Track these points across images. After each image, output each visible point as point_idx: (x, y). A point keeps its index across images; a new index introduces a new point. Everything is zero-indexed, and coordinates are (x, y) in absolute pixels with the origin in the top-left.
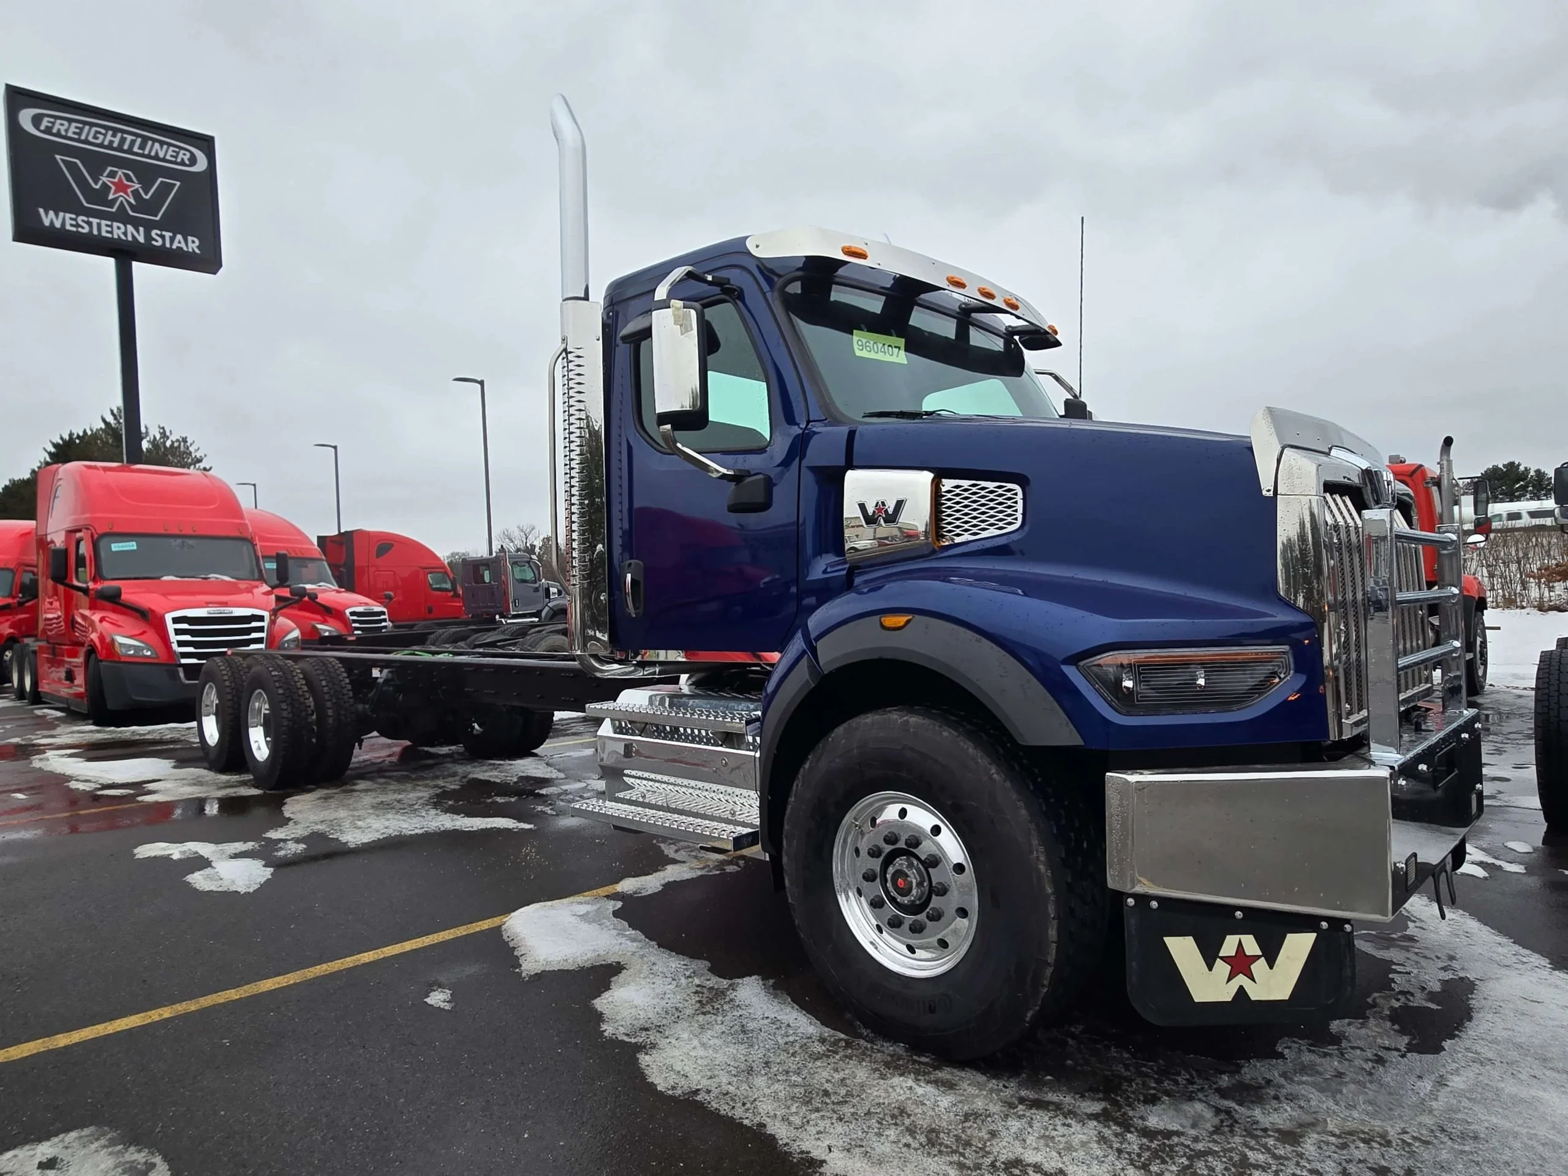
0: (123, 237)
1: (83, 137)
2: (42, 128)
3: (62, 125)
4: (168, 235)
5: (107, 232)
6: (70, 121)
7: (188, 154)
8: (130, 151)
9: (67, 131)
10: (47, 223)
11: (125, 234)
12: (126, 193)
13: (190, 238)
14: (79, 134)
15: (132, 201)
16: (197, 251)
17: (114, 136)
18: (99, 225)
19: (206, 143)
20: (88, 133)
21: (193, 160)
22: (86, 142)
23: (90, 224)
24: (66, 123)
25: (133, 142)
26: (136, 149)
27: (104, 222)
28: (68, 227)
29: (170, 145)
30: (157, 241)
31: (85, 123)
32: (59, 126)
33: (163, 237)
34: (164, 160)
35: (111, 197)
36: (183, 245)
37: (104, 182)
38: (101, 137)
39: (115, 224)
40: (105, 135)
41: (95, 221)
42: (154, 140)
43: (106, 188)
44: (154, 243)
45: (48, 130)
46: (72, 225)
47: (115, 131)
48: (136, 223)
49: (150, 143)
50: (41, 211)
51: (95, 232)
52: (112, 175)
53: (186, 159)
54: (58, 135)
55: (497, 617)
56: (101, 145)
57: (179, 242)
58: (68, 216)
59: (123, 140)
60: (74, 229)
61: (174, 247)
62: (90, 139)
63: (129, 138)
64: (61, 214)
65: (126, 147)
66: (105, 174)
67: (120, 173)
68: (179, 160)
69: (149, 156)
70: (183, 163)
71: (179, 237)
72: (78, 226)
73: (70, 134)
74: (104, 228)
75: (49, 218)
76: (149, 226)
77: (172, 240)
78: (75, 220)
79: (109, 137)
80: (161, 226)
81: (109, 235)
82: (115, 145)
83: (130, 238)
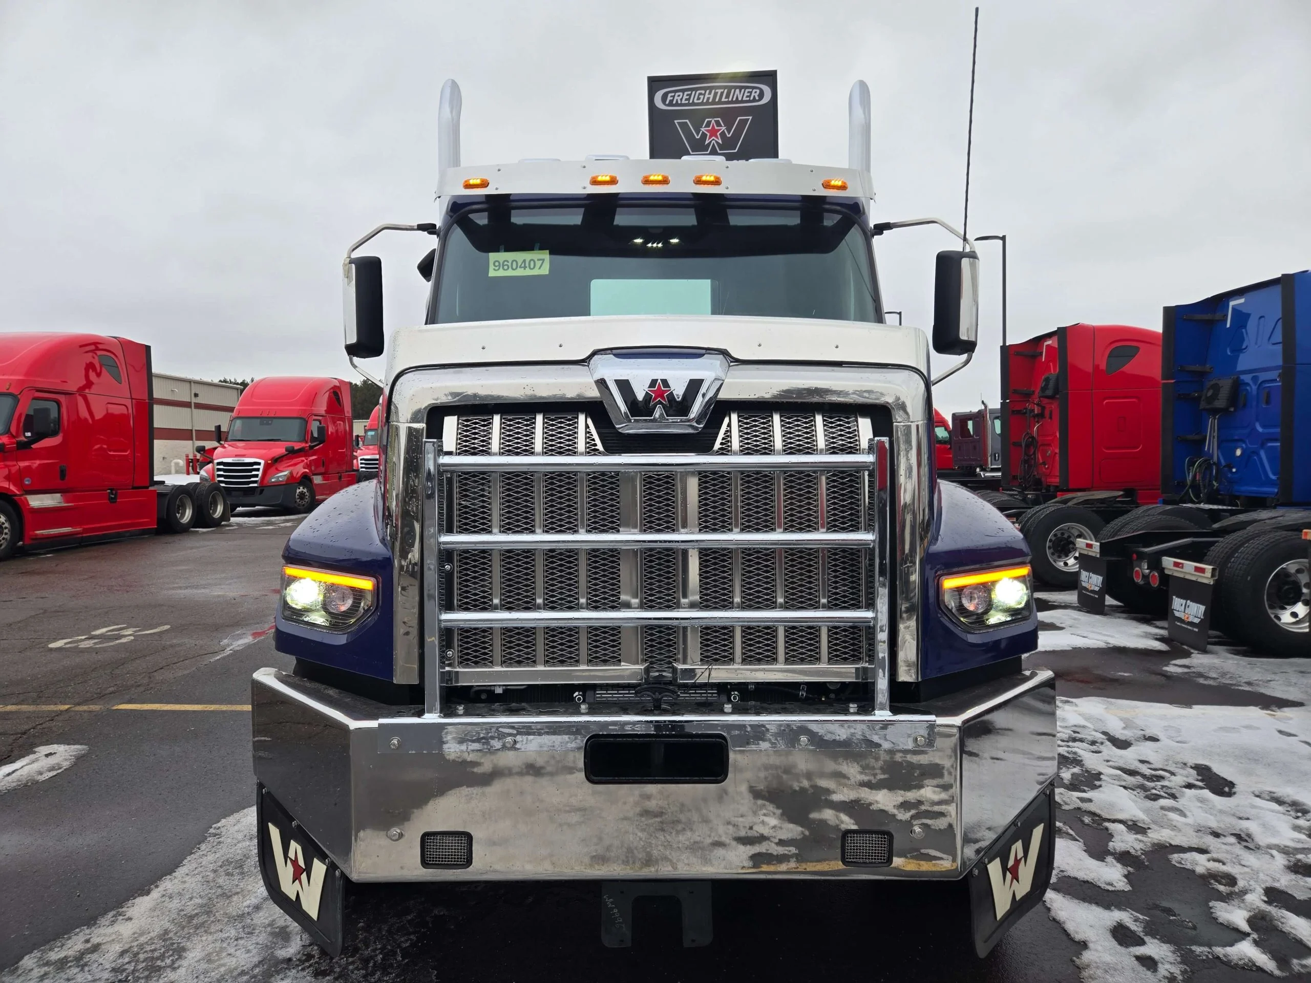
1: (691, 101)
2: (667, 103)
3: (679, 96)
6: (684, 91)
7: (758, 91)
8: (720, 102)
9: (681, 99)
12: (717, 138)
14: (688, 99)
15: (720, 142)
17: (710, 93)
19: (770, 78)
20: (694, 97)
21: (761, 95)
24: (681, 94)
25: (722, 94)
26: (723, 99)
29: (746, 88)
31: (692, 89)
32: (677, 98)
34: (742, 101)
35: (707, 142)
37: (703, 132)
38: (702, 97)
40: (704, 95)
42: (736, 88)
43: (704, 135)
45: (671, 104)
47: (711, 89)
49: (733, 90)
52: (709, 124)
53: (756, 95)
54: (677, 104)
55: (978, 470)
56: (702, 104)
59: (716, 94)
62: (696, 101)
63: (719, 91)
65: (717, 100)
66: (704, 126)
67: (713, 121)
68: (752, 98)
69: (732, 102)
70: (754, 100)
73: (684, 102)
79: (707, 96)
82: (710, 101)
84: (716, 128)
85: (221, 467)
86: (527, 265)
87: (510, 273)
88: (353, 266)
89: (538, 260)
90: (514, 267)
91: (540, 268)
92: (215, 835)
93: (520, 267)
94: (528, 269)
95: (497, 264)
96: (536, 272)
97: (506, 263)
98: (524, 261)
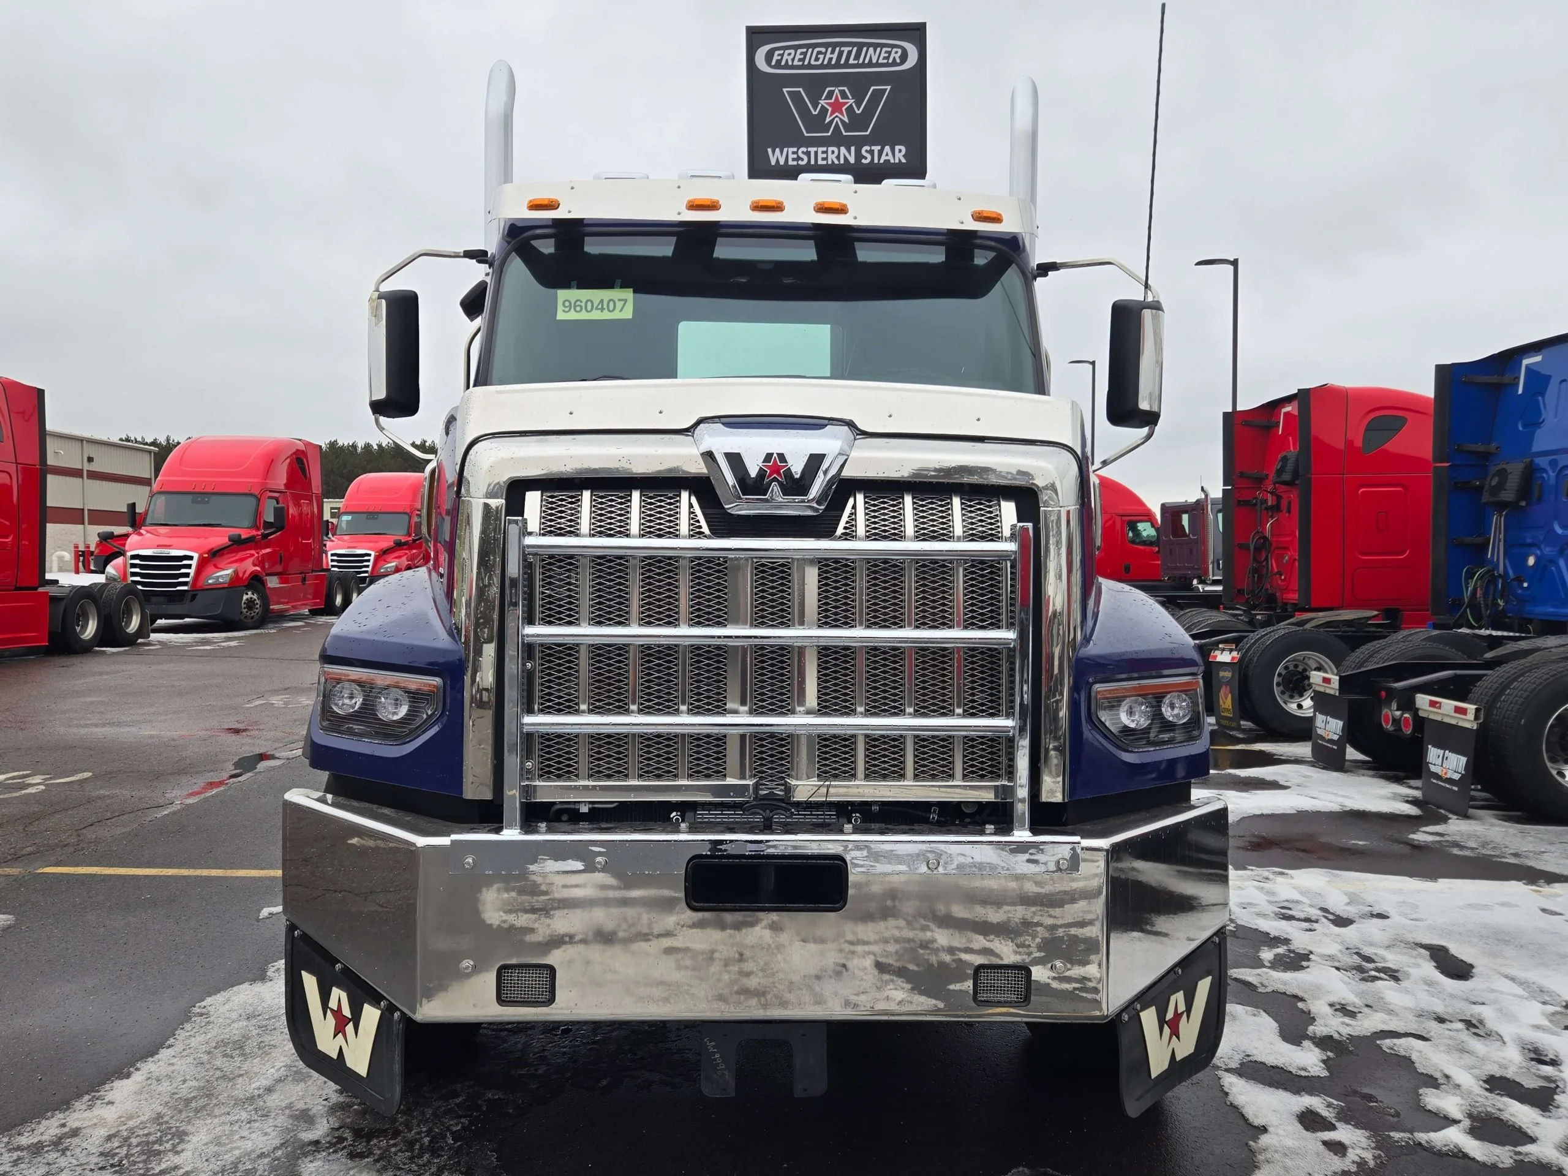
0: (836, 162)
1: (806, 63)
2: (773, 63)
3: (789, 54)
4: (876, 148)
5: (823, 159)
6: (796, 48)
7: (900, 51)
8: (847, 65)
9: (793, 60)
10: (773, 163)
11: (838, 157)
12: (842, 114)
13: (897, 148)
14: (803, 60)
15: (846, 119)
16: (904, 161)
17: (833, 52)
18: (816, 153)
19: (916, 33)
20: (811, 57)
21: (904, 57)
22: (810, 66)
23: (808, 154)
24: (793, 52)
25: (850, 53)
26: (851, 61)
27: (821, 149)
28: (791, 163)
29: (883, 46)
30: (866, 158)
31: (808, 46)
32: (787, 57)
33: (871, 152)
34: (878, 65)
35: (828, 120)
36: (890, 157)
37: (822, 106)
38: (821, 57)
39: (830, 149)
40: (825, 54)
41: (812, 150)
42: (869, 45)
43: (824, 111)
44: (864, 161)
45: (778, 65)
46: (794, 160)
47: (834, 45)
48: (847, 143)
49: (864, 49)
50: (770, 150)
51: (813, 162)
52: (830, 95)
53: (897, 56)
54: (787, 66)
55: (1195, 582)
56: (822, 66)
57: (887, 155)
58: (791, 150)
59: (841, 53)
60: (795, 163)
61: (882, 161)
62: (813, 62)
63: (846, 49)
64: (785, 150)
65: (842, 62)
66: (823, 98)
67: (837, 91)
68: (890, 61)
69: (863, 65)
70: (894, 64)
71: (887, 149)
72: (799, 159)
73: (796, 63)
74: (820, 156)
75: (776, 157)
76: (859, 143)
77: (880, 152)
78: (796, 153)
79: (828, 55)
80: (870, 141)
81: (824, 162)
82: (833, 62)
83: (842, 161)
84: (841, 100)
85: (137, 562)
86: (605, 306)
87: (584, 316)
88: (384, 302)
89: (619, 300)
90: (589, 308)
91: (621, 310)
92: (201, 1015)
93: (597, 309)
94: (606, 311)
95: (567, 304)
96: (616, 315)
97: (578, 303)
98: (602, 301)
